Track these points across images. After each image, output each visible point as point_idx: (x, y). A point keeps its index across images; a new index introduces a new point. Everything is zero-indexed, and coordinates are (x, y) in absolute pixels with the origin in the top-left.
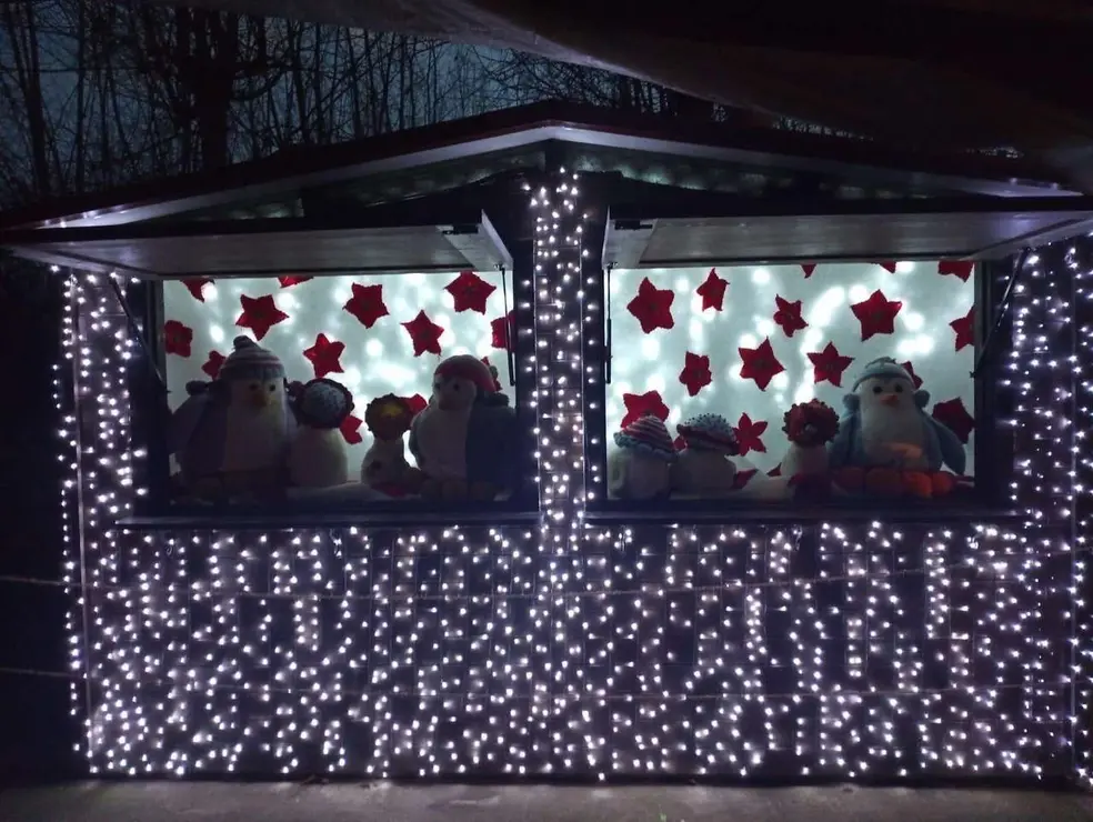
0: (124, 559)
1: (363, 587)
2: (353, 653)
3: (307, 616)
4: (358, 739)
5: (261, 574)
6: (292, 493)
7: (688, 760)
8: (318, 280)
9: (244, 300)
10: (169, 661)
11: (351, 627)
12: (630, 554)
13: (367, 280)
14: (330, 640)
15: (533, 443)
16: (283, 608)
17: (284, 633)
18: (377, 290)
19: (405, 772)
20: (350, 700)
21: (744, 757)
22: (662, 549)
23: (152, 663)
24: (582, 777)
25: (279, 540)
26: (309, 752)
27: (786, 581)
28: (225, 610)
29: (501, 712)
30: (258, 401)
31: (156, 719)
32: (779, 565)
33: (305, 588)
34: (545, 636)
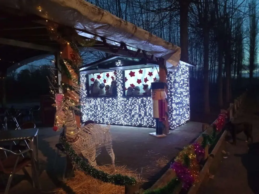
0: (85, 101)
1: (103, 104)
2: (103, 111)
3: (99, 107)
4: (103, 120)
5: (95, 103)
6: (99, 95)
7: (132, 124)
8: (103, 73)
9: (97, 75)
10: (89, 111)
11: (103, 108)
12: (126, 101)
13: (108, 73)
14: (101, 109)
15: (117, 89)
16: (97, 106)
17: (97, 109)
18: (108, 74)
19: (107, 123)
20: (103, 116)
21: (137, 124)
22: (129, 100)
23: (87, 111)
24: (122, 125)
25: (97, 100)
26: (99, 121)
27: (140, 104)
28: (93, 106)
29: (115, 117)
30: (96, 86)
31: (88, 117)
32: (140, 102)
33: (99, 104)
34: (118, 110)
